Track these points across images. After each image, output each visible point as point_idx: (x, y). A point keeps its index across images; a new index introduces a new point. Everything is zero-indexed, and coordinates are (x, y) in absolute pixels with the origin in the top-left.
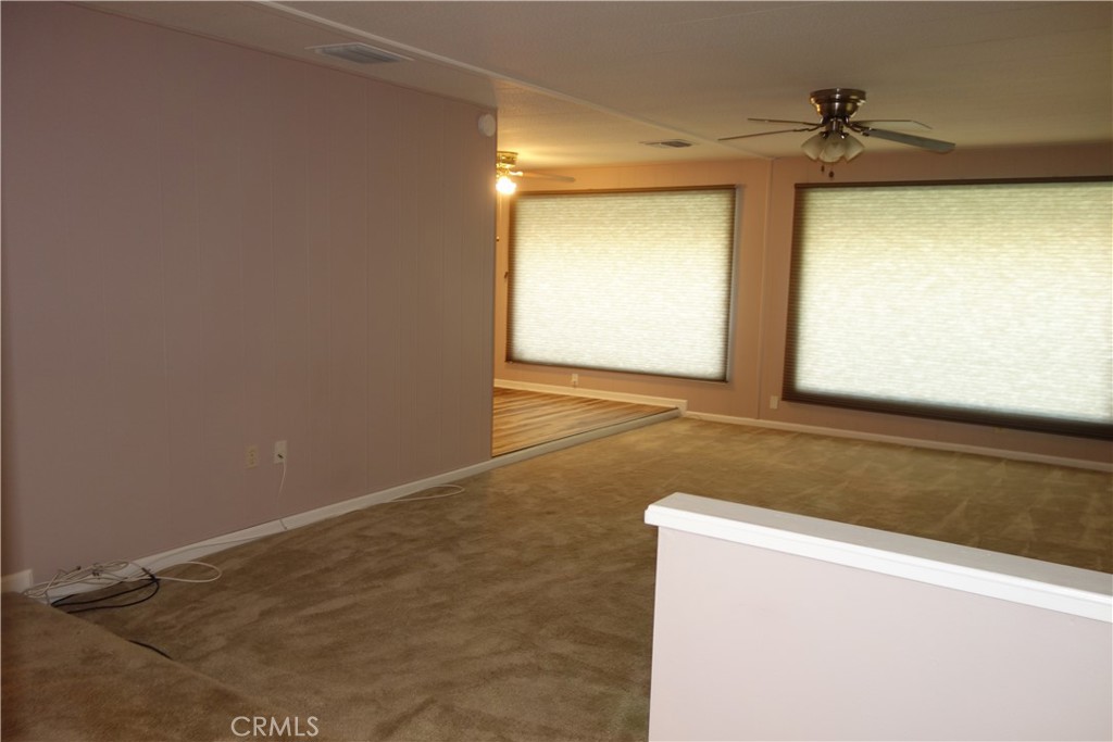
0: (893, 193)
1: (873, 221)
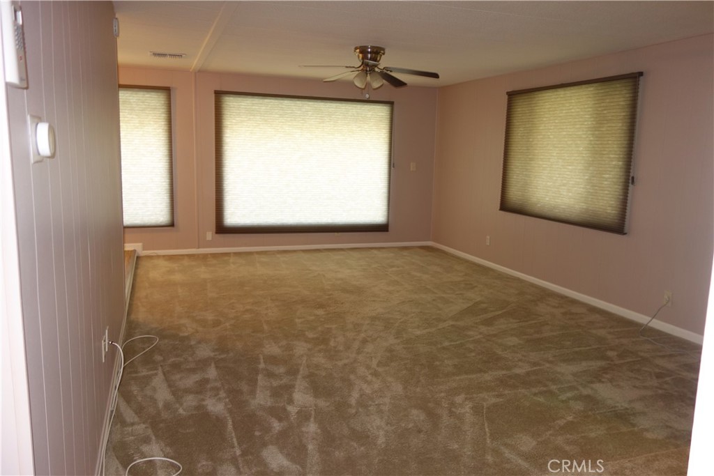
1: (266, 118)
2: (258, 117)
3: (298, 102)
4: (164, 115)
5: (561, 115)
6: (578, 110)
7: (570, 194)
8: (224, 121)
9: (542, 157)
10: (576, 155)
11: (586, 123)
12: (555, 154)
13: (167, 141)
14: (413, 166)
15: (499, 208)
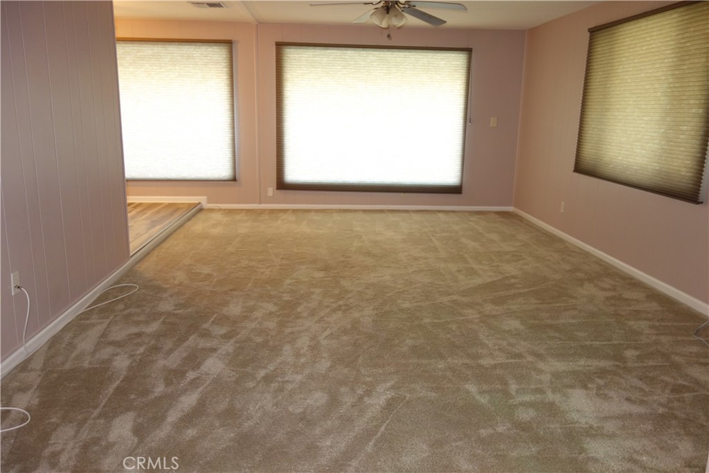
0: (339, 51)
1: (328, 70)
2: (320, 69)
3: (362, 52)
4: (226, 69)
5: (641, 52)
6: (659, 44)
7: (644, 152)
8: (284, 74)
9: (618, 106)
10: (653, 103)
11: (666, 61)
12: (631, 103)
13: (229, 95)
14: (493, 122)
15: (573, 169)
